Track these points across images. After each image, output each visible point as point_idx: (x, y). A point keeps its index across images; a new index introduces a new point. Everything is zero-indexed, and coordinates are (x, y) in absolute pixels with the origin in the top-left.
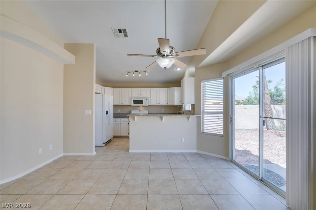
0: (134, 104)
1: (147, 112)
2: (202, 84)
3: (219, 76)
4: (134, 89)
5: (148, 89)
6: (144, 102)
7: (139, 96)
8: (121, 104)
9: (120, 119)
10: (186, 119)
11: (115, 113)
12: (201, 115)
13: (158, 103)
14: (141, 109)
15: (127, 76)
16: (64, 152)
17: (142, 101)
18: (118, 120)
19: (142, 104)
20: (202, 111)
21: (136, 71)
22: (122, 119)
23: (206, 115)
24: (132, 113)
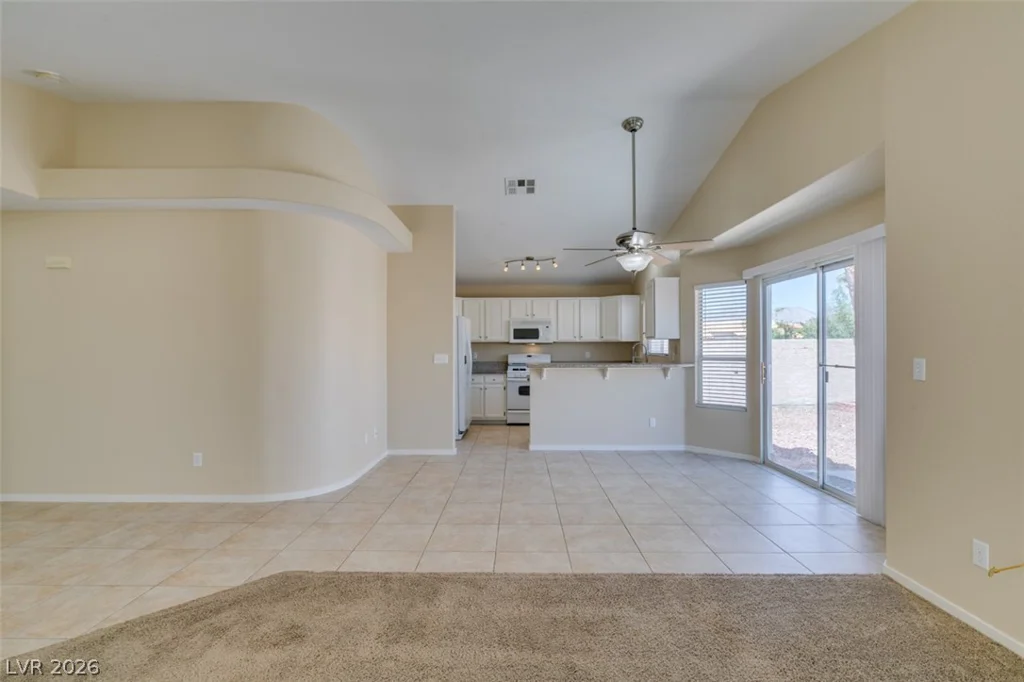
0: (515, 338)
1: (547, 359)
2: (697, 292)
3: (736, 277)
4: (515, 300)
5: (552, 301)
6: (541, 334)
7: (530, 318)
8: (483, 340)
9: (484, 378)
10: (661, 373)
11: (477, 363)
12: (696, 365)
13: (577, 334)
14: (533, 350)
15: (506, 270)
16: (389, 447)
18: (480, 378)
19: (537, 337)
20: (696, 354)
21: (528, 259)
22: (490, 378)
23: (705, 364)
24: (510, 361)
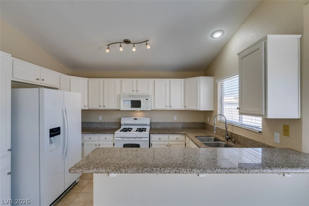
4: (124, 80)
5: (151, 81)
6: (142, 104)
7: (135, 92)
8: (102, 108)
9: (99, 137)
13: (168, 105)
14: (139, 115)
15: (108, 51)
17: (140, 101)
18: (95, 137)
19: (140, 106)
21: (127, 42)
22: (103, 137)
24: (123, 122)
